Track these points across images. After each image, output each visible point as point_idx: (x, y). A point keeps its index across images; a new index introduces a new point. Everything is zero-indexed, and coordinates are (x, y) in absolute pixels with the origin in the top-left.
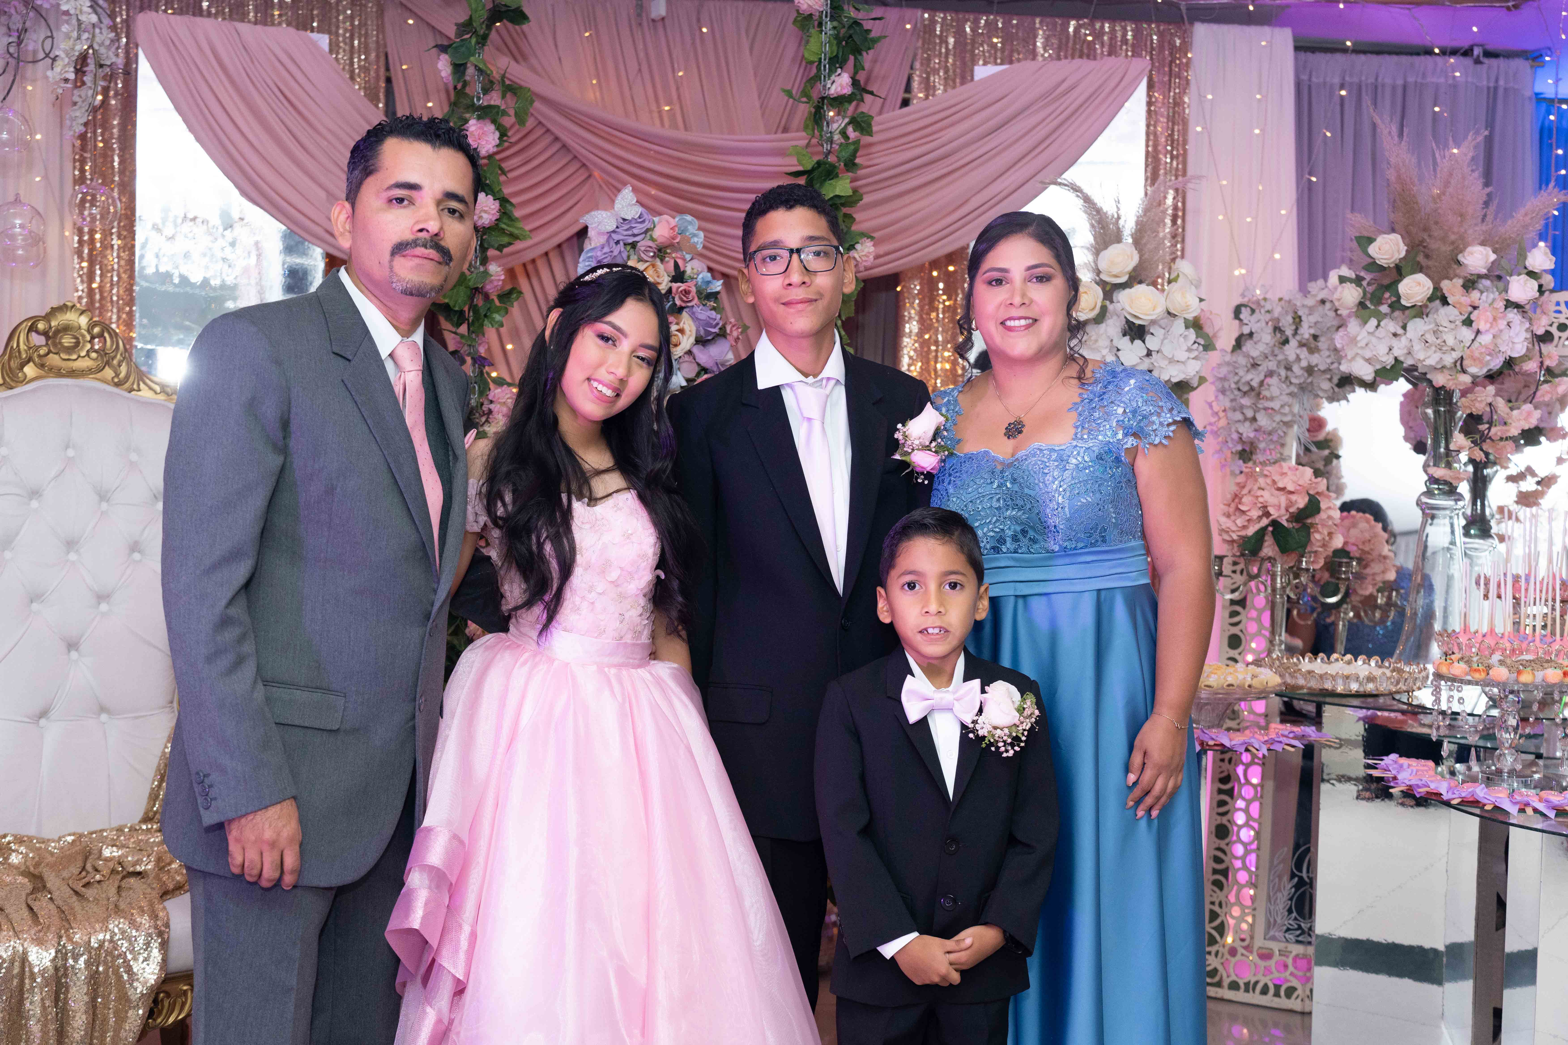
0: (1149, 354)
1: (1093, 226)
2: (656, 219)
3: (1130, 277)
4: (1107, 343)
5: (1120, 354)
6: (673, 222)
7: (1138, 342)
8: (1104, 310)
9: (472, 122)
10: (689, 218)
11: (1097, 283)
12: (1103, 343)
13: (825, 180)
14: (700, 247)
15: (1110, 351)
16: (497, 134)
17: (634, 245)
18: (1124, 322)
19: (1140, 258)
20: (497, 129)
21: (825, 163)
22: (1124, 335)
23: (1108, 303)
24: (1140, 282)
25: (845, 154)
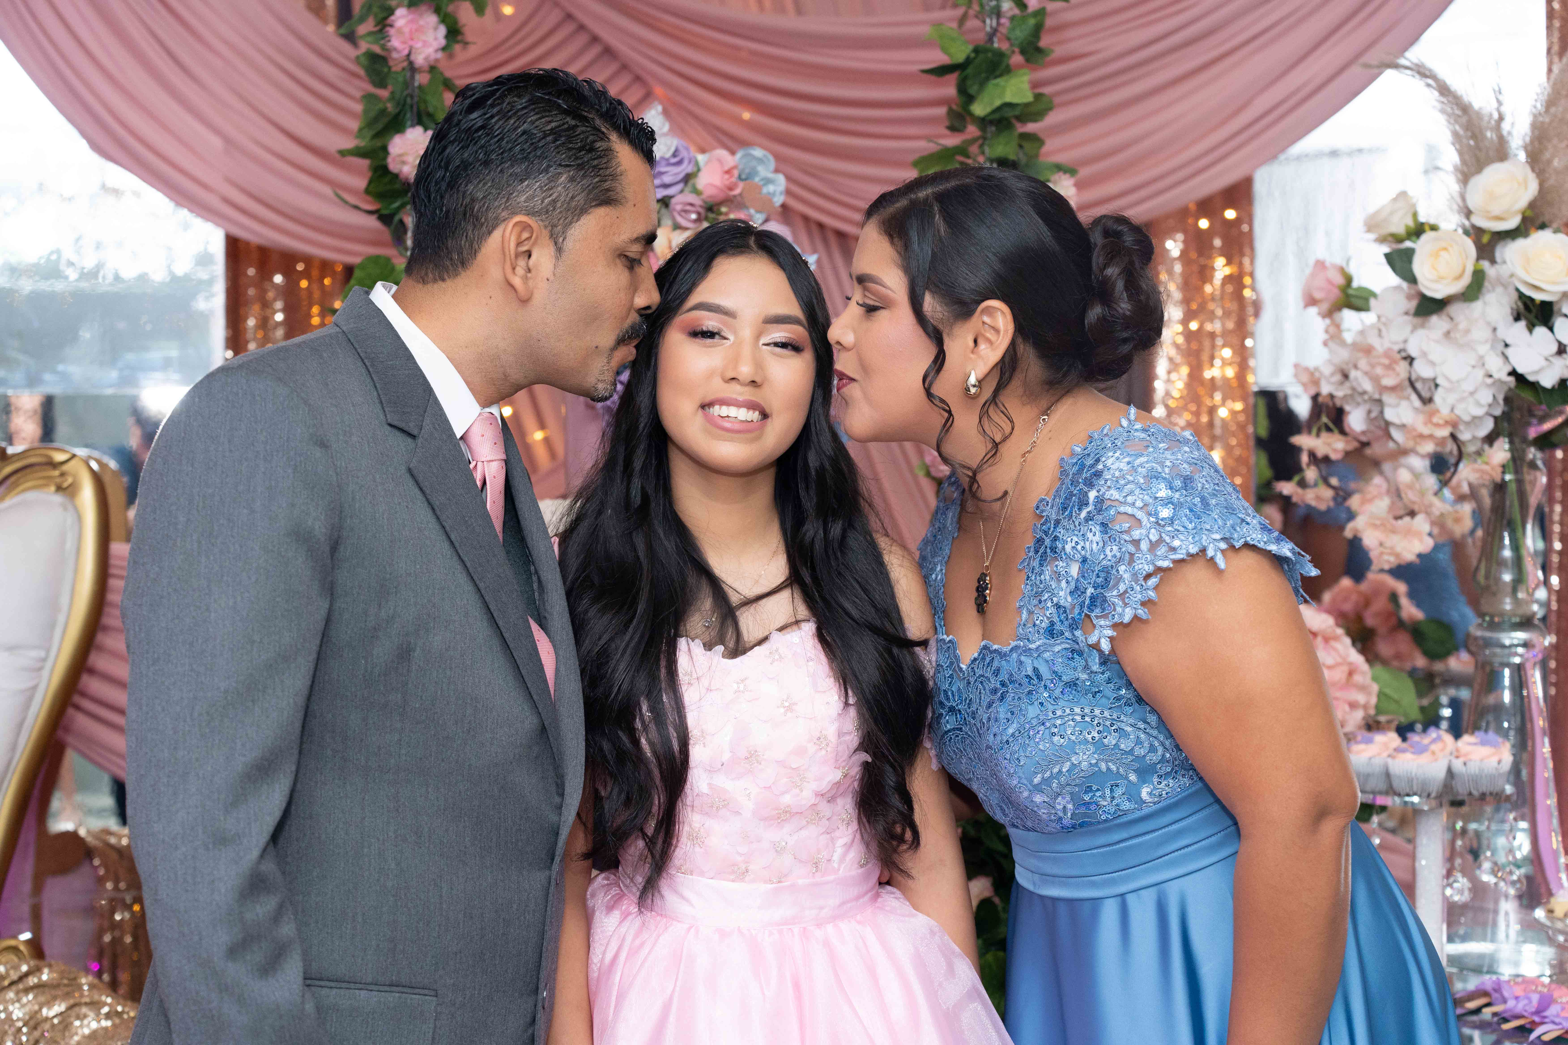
0: (1561, 350)
1: (1455, 134)
2: (701, 158)
3: (1525, 220)
4: (1487, 334)
5: (1509, 352)
6: (730, 160)
7: (1541, 331)
8: (1479, 278)
9: (400, 12)
10: (758, 152)
11: (1466, 232)
12: (1481, 333)
13: (987, 79)
14: (779, 200)
15: (1493, 347)
16: (442, 30)
17: (665, 202)
18: (1515, 295)
19: (1541, 185)
20: (443, 21)
21: (986, 51)
22: (1517, 318)
23: (1485, 264)
24: (1543, 226)
25: (1020, 34)
